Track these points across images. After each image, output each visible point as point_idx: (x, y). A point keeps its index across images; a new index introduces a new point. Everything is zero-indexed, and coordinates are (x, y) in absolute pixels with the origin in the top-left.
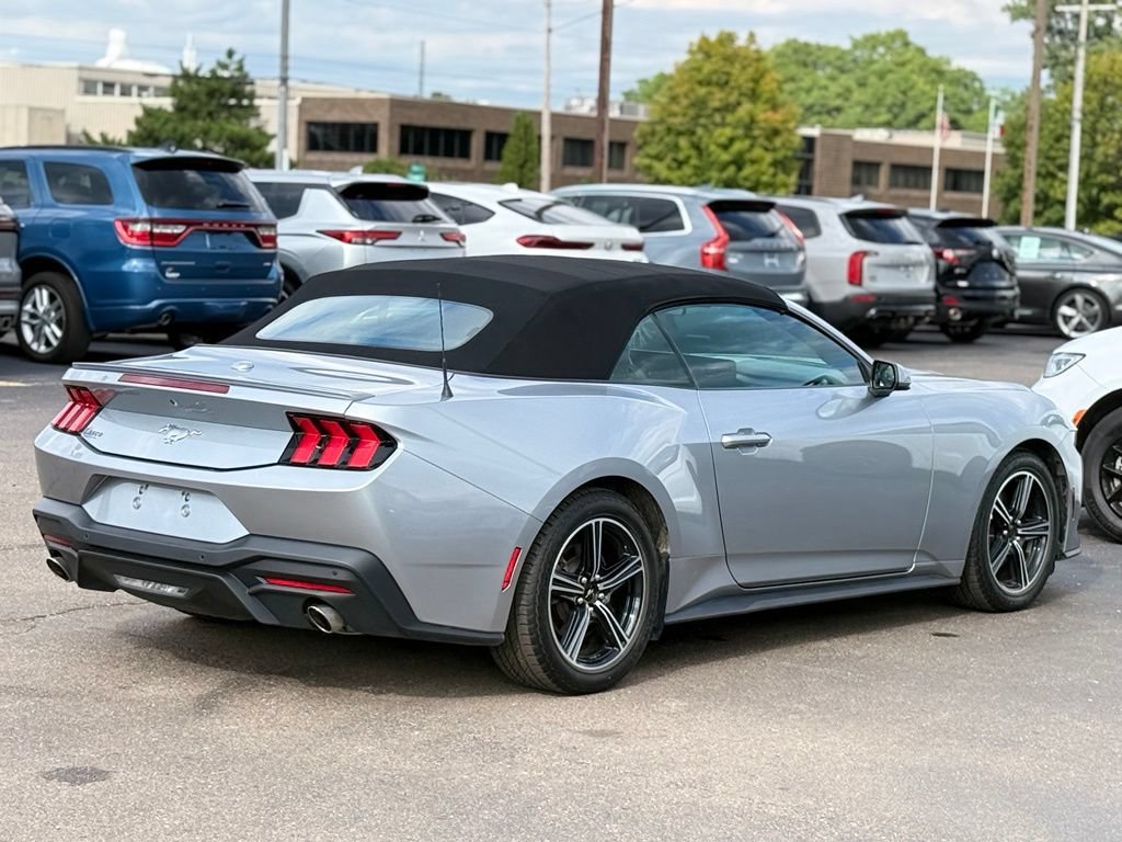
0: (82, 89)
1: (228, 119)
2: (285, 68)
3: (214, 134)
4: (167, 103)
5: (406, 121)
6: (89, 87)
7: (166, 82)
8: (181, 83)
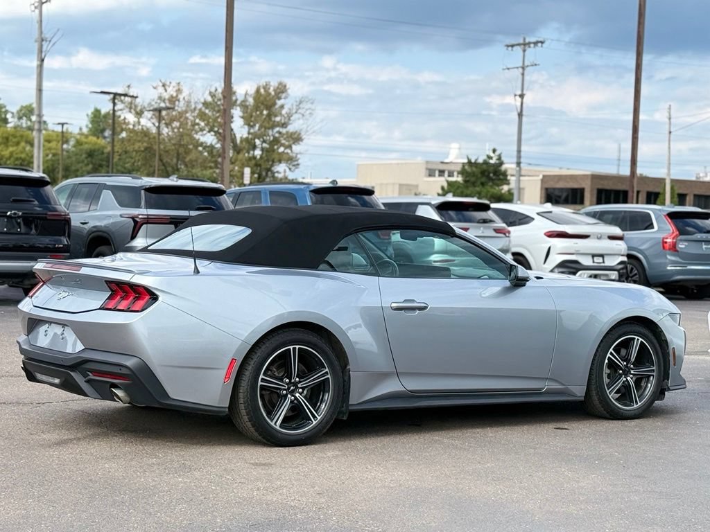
0: (427, 174)
1: (491, 187)
2: (519, 157)
4: (460, 179)
5: (600, 187)
6: (431, 173)
7: (459, 168)
8: (466, 167)
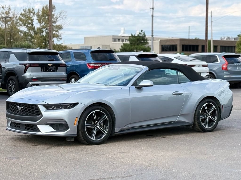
0: (113, 41)
1: (141, 45)
2: (152, 33)
3: (138, 48)
4: (128, 42)
5: (183, 44)
6: (115, 40)
7: (128, 38)
8: (131, 38)
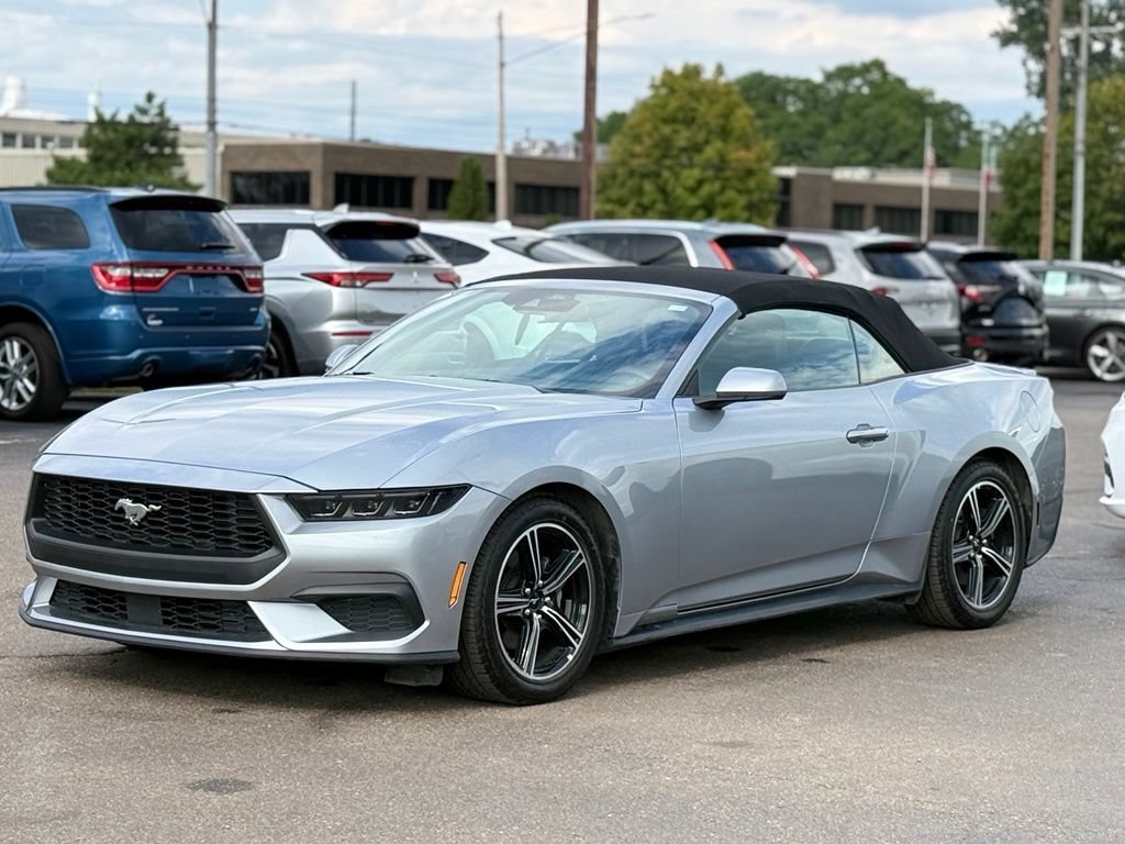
1: (148, 170)
2: (212, 110)
4: (80, 153)
5: (341, 169)
7: (79, 132)
8: (96, 131)
